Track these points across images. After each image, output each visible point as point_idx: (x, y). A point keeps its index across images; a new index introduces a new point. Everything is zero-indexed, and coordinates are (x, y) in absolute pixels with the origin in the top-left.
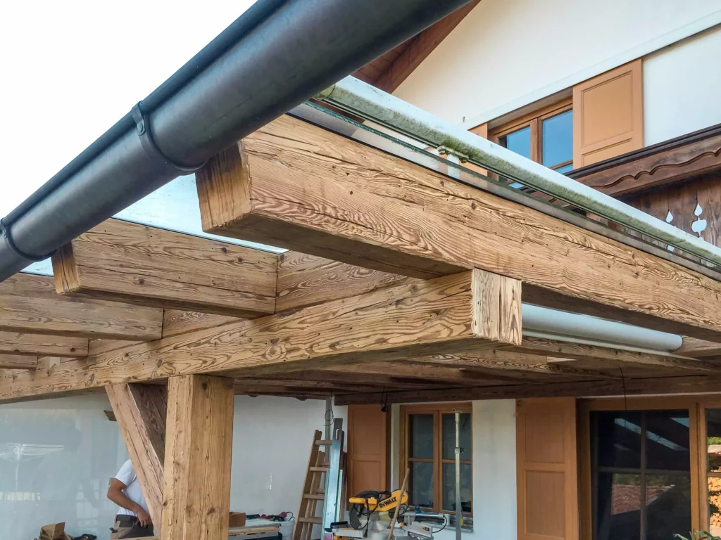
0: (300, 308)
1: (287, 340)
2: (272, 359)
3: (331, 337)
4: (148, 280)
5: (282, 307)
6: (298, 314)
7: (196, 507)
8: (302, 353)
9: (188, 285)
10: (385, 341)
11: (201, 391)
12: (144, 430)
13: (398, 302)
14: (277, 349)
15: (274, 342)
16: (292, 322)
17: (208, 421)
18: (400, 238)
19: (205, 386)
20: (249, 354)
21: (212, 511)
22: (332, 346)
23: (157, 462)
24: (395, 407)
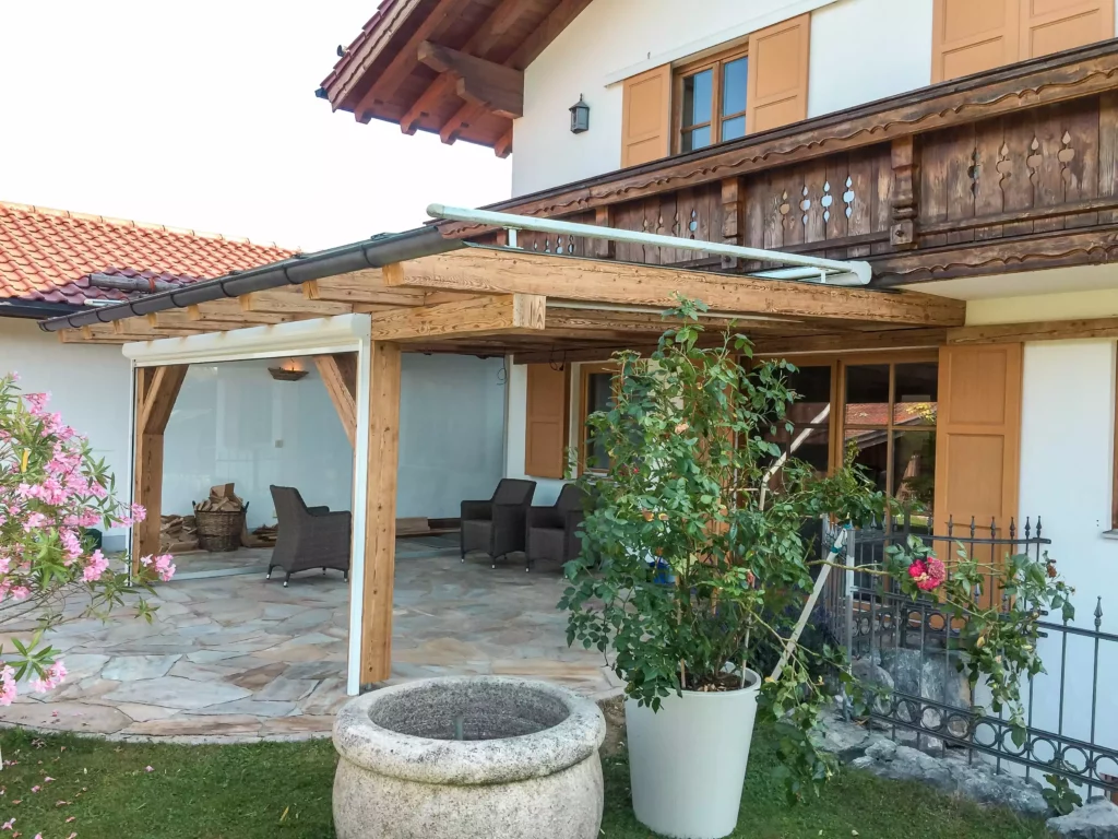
0: (437, 304)
1: (430, 322)
2: (422, 334)
3: (454, 322)
4: (354, 292)
5: (428, 302)
6: (436, 308)
7: (377, 426)
8: (438, 331)
9: (374, 292)
10: (478, 326)
11: (379, 352)
12: (340, 378)
13: (485, 306)
14: (425, 327)
15: (423, 323)
16: (433, 311)
17: (384, 372)
18: (472, 284)
19: (382, 348)
20: (410, 330)
21: (387, 429)
22: (454, 327)
23: (351, 398)
24: (575, 367)
